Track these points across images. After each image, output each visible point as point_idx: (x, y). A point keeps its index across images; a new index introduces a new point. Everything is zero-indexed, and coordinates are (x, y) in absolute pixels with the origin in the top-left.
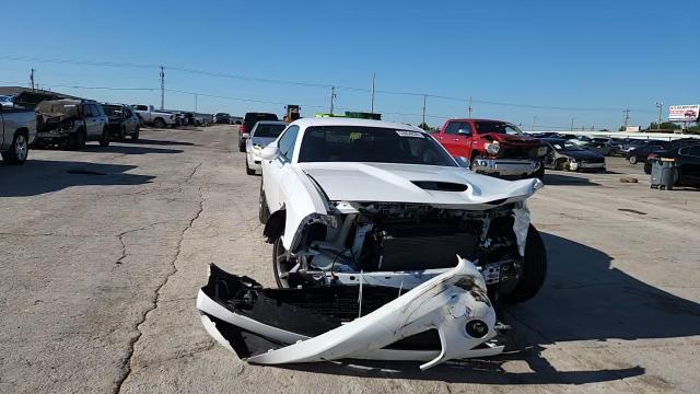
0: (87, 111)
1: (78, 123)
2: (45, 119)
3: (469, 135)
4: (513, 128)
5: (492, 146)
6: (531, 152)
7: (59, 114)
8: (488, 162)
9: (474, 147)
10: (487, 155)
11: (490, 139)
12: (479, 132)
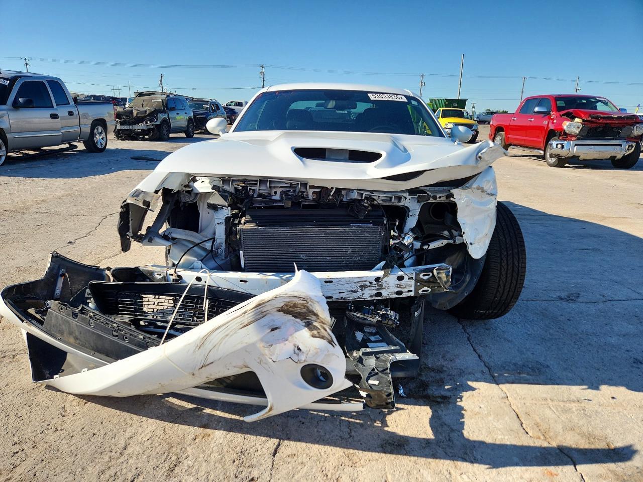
0: (171, 105)
1: (162, 116)
2: (135, 114)
3: (547, 114)
4: (606, 103)
5: (573, 126)
6: (623, 132)
7: (146, 108)
8: (565, 143)
9: (551, 127)
10: (565, 136)
11: (571, 117)
12: (559, 109)
